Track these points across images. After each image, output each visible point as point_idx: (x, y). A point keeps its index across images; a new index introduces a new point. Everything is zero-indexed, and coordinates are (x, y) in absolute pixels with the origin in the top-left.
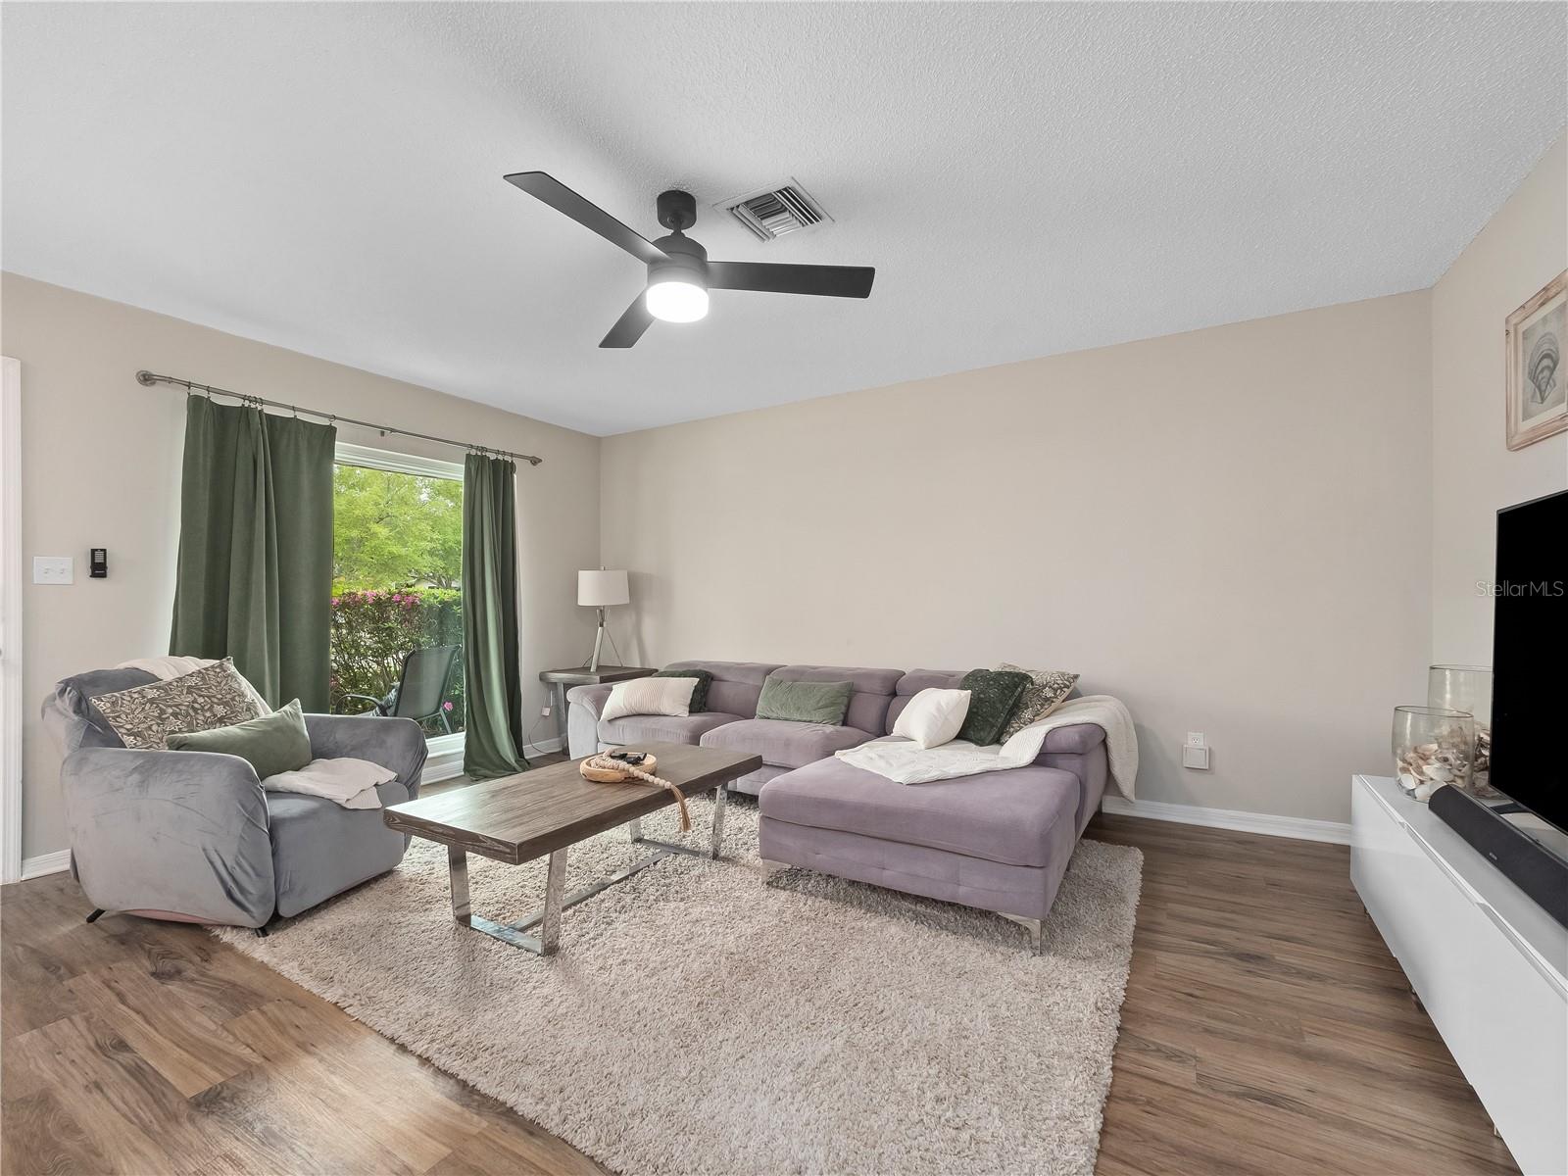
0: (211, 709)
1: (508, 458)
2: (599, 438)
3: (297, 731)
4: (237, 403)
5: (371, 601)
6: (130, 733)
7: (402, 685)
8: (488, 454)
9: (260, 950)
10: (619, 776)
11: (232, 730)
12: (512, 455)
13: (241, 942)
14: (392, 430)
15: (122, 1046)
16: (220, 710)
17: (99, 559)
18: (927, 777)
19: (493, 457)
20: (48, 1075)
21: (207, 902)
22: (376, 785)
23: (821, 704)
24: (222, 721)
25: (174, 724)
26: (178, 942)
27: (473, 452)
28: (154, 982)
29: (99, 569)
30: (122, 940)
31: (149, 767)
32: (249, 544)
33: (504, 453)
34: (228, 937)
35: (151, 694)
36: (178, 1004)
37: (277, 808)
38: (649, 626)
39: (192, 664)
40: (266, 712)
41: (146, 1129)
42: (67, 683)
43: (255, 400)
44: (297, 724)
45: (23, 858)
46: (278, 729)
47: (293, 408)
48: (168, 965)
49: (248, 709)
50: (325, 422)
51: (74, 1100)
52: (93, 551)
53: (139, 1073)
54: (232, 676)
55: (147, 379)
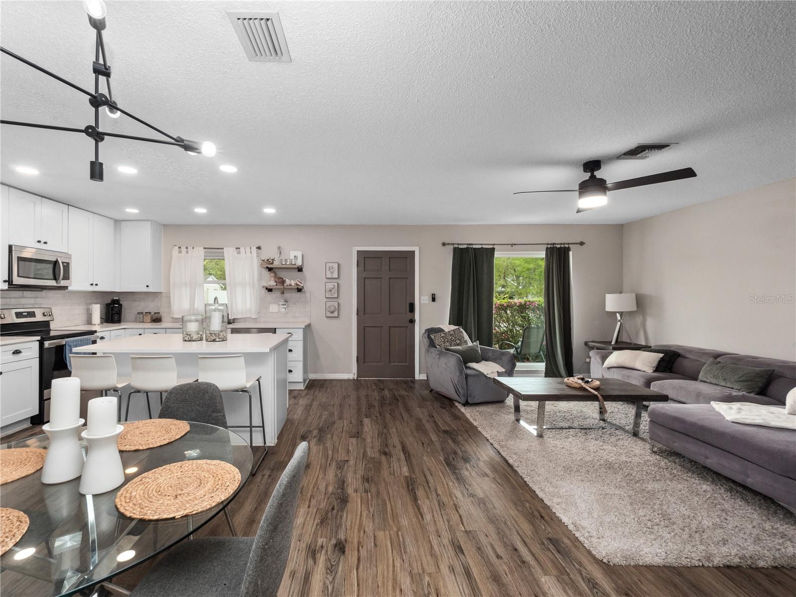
0: (455, 341)
1: (567, 246)
2: (623, 225)
3: (477, 351)
4: (465, 246)
5: (518, 304)
6: (438, 345)
7: (523, 340)
8: (556, 246)
9: (463, 409)
10: (577, 386)
11: (459, 347)
12: (568, 244)
13: (459, 406)
14: (515, 244)
15: (433, 417)
16: (458, 342)
17: (434, 297)
18: (748, 422)
19: (558, 246)
20: (421, 416)
21: (451, 392)
22: (497, 372)
23: (741, 379)
24: (458, 345)
25: (448, 344)
26: (447, 402)
27: (549, 246)
28: (440, 408)
29: (434, 299)
30: (436, 398)
31: (441, 354)
32: (469, 289)
33: (564, 244)
34: (457, 404)
35: (443, 335)
36: (444, 414)
37: (469, 372)
38: (650, 323)
39: (453, 327)
40: (470, 344)
41: (435, 431)
42: (426, 330)
43: (470, 244)
44: (477, 349)
45: (419, 374)
46: (471, 349)
47: (481, 244)
48: (444, 406)
49: (465, 342)
50: (491, 247)
51: (424, 421)
52: (433, 294)
53: (435, 422)
54: (461, 332)
55: (444, 244)
